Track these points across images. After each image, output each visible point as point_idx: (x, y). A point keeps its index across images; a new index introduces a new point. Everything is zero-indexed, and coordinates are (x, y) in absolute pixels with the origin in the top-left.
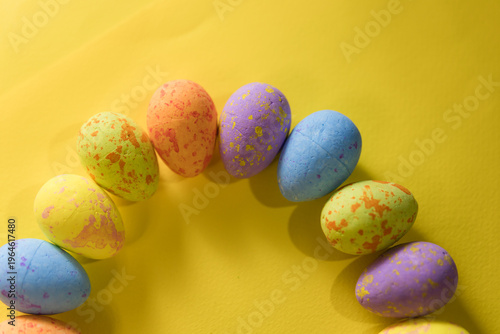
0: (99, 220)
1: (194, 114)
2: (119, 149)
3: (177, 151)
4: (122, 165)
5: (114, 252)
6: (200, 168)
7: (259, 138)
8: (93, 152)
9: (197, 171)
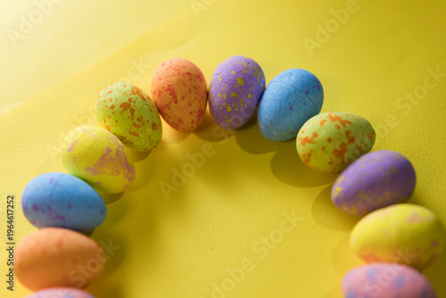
0: (114, 152)
1: (189, 74)
2: (130, 100)
3: (176, 103)
4: (132, 111)
5: (127, 182)
6: (196, 119)
7: (241, 87)
8: (109, 105)
9: (193, 122)
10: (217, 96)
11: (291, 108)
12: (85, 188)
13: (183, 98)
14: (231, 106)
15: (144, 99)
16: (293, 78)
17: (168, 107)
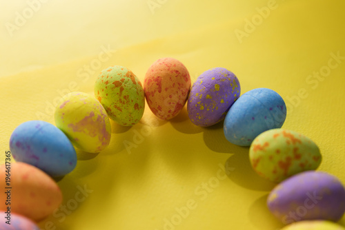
0: (96, 117)
1: (177, 71)
2: (123, 80)
3: (160, 92)
4: (122, 89)
5: (100, 144)
6: (173, 110)
7: (216, 92)
8: (105, 80)
9: (169, 112)
10: (195, 95)
11: (253, 118)
12: (64, 139)
13: (166, 89)
14: (204, 106)
15: (134, 83)
16: (262, 95)
17: (153, 94)
